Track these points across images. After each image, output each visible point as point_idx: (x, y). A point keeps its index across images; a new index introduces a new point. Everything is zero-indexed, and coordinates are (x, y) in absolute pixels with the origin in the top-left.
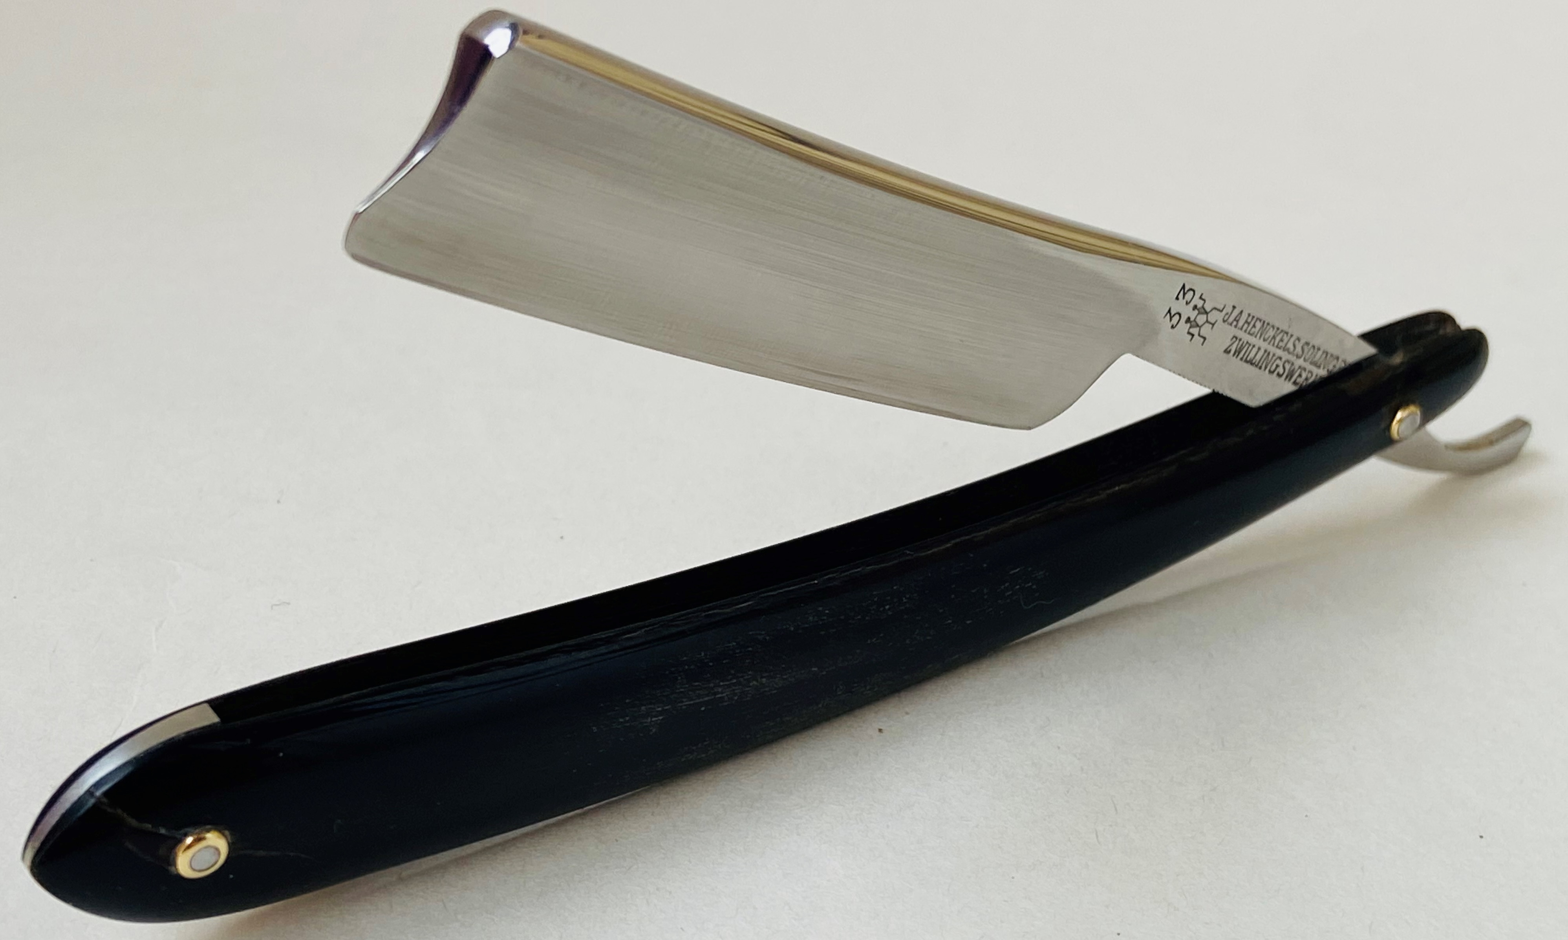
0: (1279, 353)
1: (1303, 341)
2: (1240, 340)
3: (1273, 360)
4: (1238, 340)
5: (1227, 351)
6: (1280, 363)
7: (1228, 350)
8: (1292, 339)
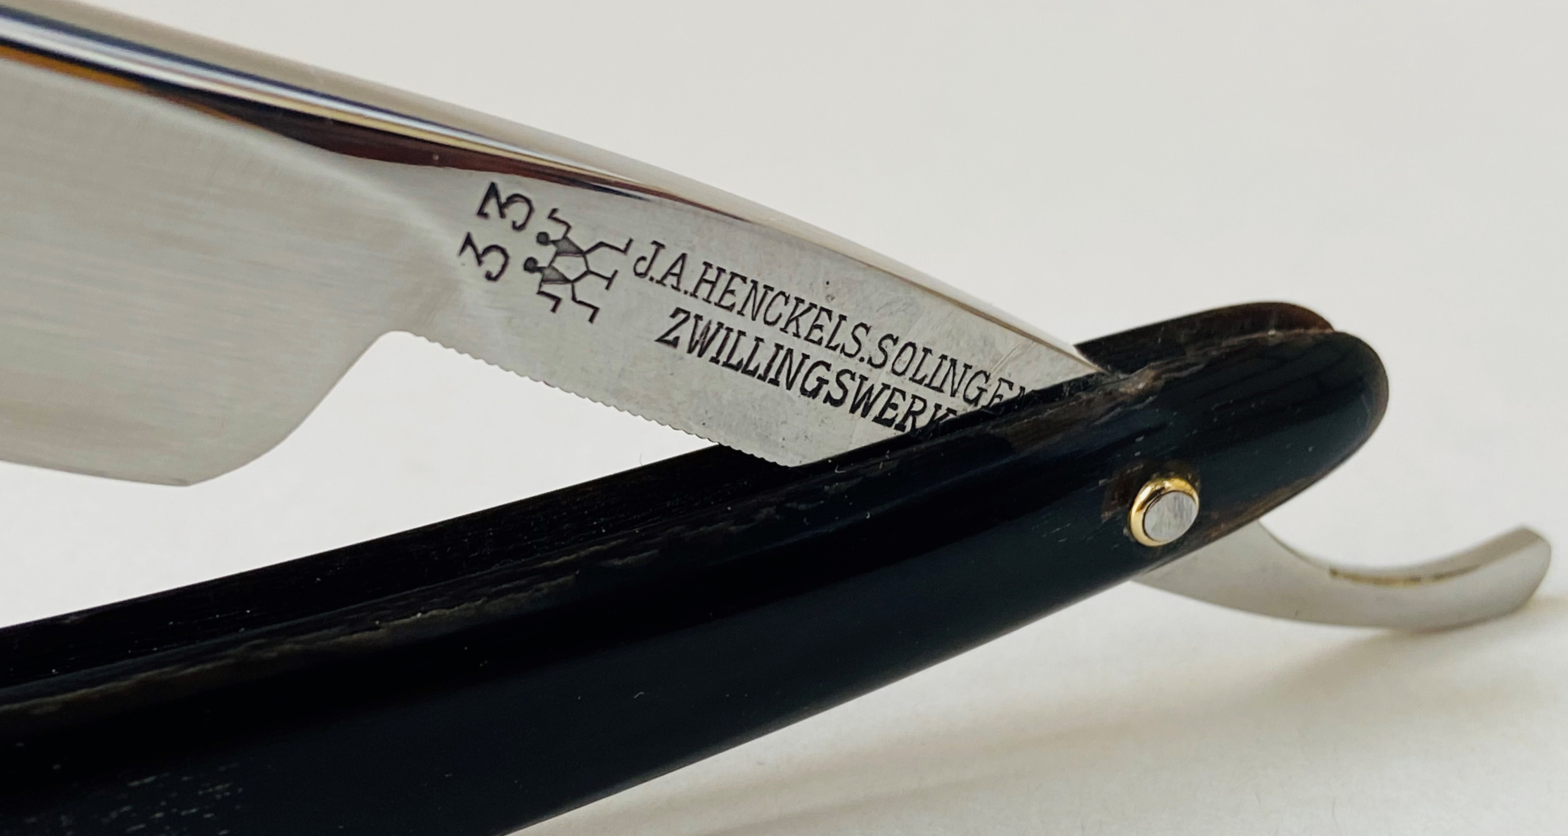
0: (818, 353)
1: (877, 334)
2: (698, 318)
3: (804, 370)
4: (692, 321)
5: (668, 340)
6: (831, 376)
7: (670, 338)
8: (847, 328)
